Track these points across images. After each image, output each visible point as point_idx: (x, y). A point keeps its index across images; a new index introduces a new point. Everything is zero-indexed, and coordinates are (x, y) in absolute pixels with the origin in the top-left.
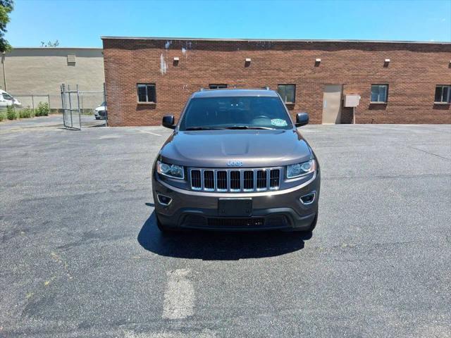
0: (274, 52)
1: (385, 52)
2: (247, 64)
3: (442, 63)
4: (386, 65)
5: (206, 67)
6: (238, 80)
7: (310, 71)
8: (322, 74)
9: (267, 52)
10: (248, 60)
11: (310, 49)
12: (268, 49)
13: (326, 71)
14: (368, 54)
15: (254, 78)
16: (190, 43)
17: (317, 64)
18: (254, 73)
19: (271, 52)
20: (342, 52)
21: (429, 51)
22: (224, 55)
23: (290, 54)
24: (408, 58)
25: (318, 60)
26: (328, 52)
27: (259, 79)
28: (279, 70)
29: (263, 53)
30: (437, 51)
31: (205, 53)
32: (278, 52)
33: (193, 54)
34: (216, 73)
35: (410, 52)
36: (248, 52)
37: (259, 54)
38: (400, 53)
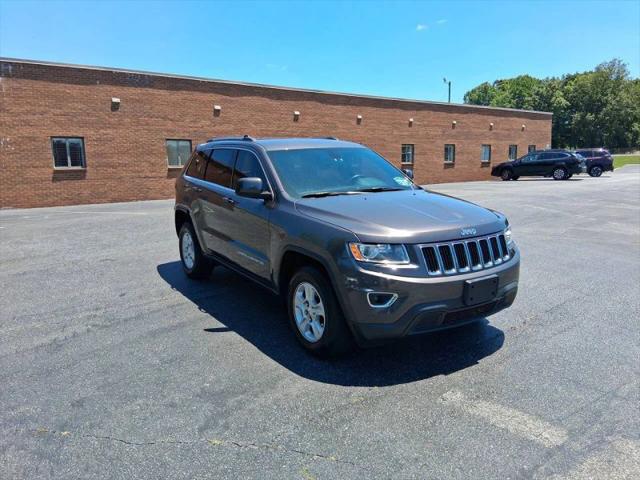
0: (155, 91)
1: (293, 103)
2: (115, 106)
3: (350, 118)
4: (296, 118)
5: (42, 108)
6: (102, 131)
7: (208, 123)
8: (224, 127)
9: (144, 90)
10: (115, 100)
11: (204, 91)
12: (145, 86)
13: (229, 123)
14: (275, 103)
15: (127, 129)
16: (10, 67)
17: (217, 112)
18: (127, 120)
19: (151, 90)
20: (245, 98)
21: (337, 104)
22: (74, 90)
23: (178, 96)
24: (318, 111)
25: (218, 107)
26: (228, 98)
27: (137, 131)
28: (165, 118)
29: (138, 90)
30: (345, 104)
31: (39, 85)
32: (162, 92)
33: (16, 85)
34: (62, 119)
35: (319, 104)
36: (114, 88)
37: (133, 92)
38: (309, 104)
